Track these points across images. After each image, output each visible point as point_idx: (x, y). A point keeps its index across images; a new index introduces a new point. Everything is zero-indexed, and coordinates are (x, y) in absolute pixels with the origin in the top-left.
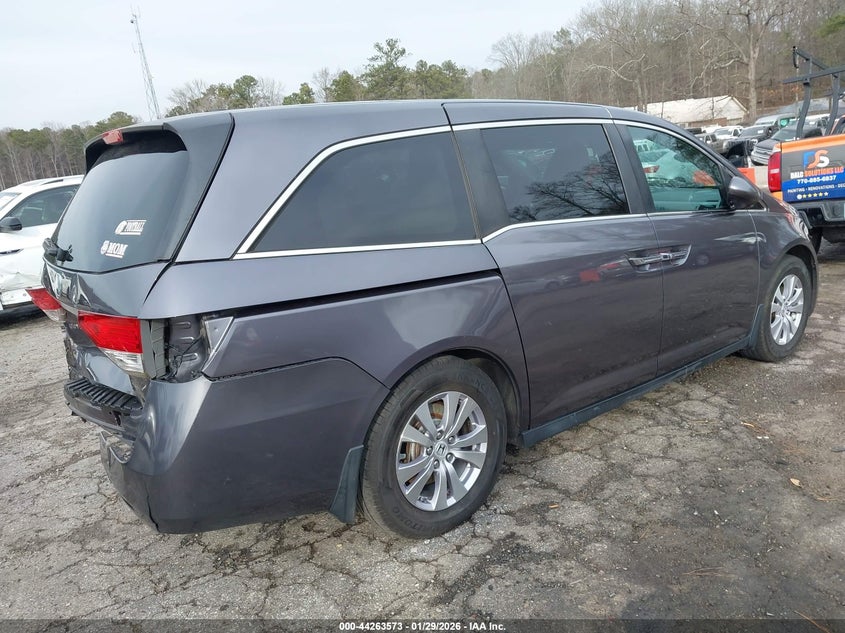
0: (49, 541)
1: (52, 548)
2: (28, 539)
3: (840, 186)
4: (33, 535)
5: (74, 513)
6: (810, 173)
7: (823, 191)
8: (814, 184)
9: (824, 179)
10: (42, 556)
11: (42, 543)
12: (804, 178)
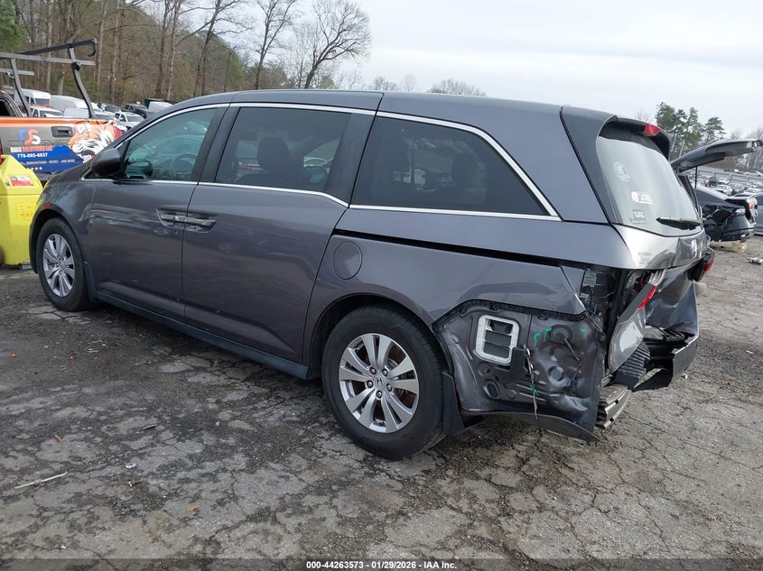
0: (677, 503)
1: (682, 496)
2: (690, 519)
3: (51, 162)
4: (683, 519)
5: (635, 506)
6: (27, 149)
7: (38, 166)
8: (31, 159)
9: (38, 155)
10: (693, 498)
11: (684, 505)
12: (22, 153)
